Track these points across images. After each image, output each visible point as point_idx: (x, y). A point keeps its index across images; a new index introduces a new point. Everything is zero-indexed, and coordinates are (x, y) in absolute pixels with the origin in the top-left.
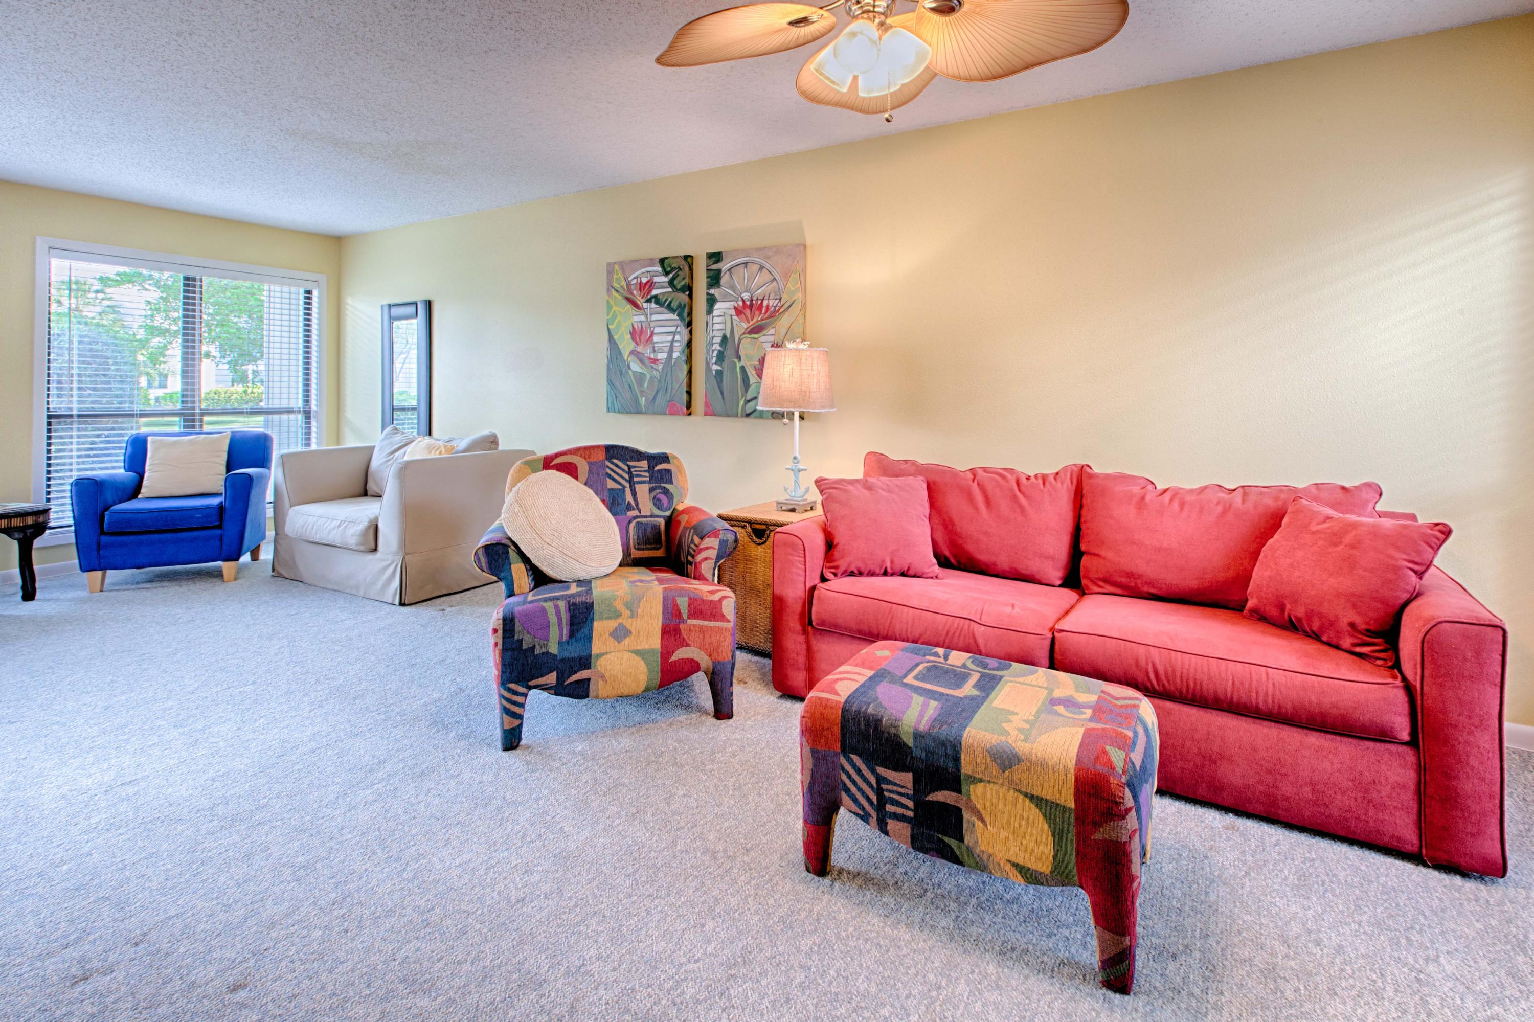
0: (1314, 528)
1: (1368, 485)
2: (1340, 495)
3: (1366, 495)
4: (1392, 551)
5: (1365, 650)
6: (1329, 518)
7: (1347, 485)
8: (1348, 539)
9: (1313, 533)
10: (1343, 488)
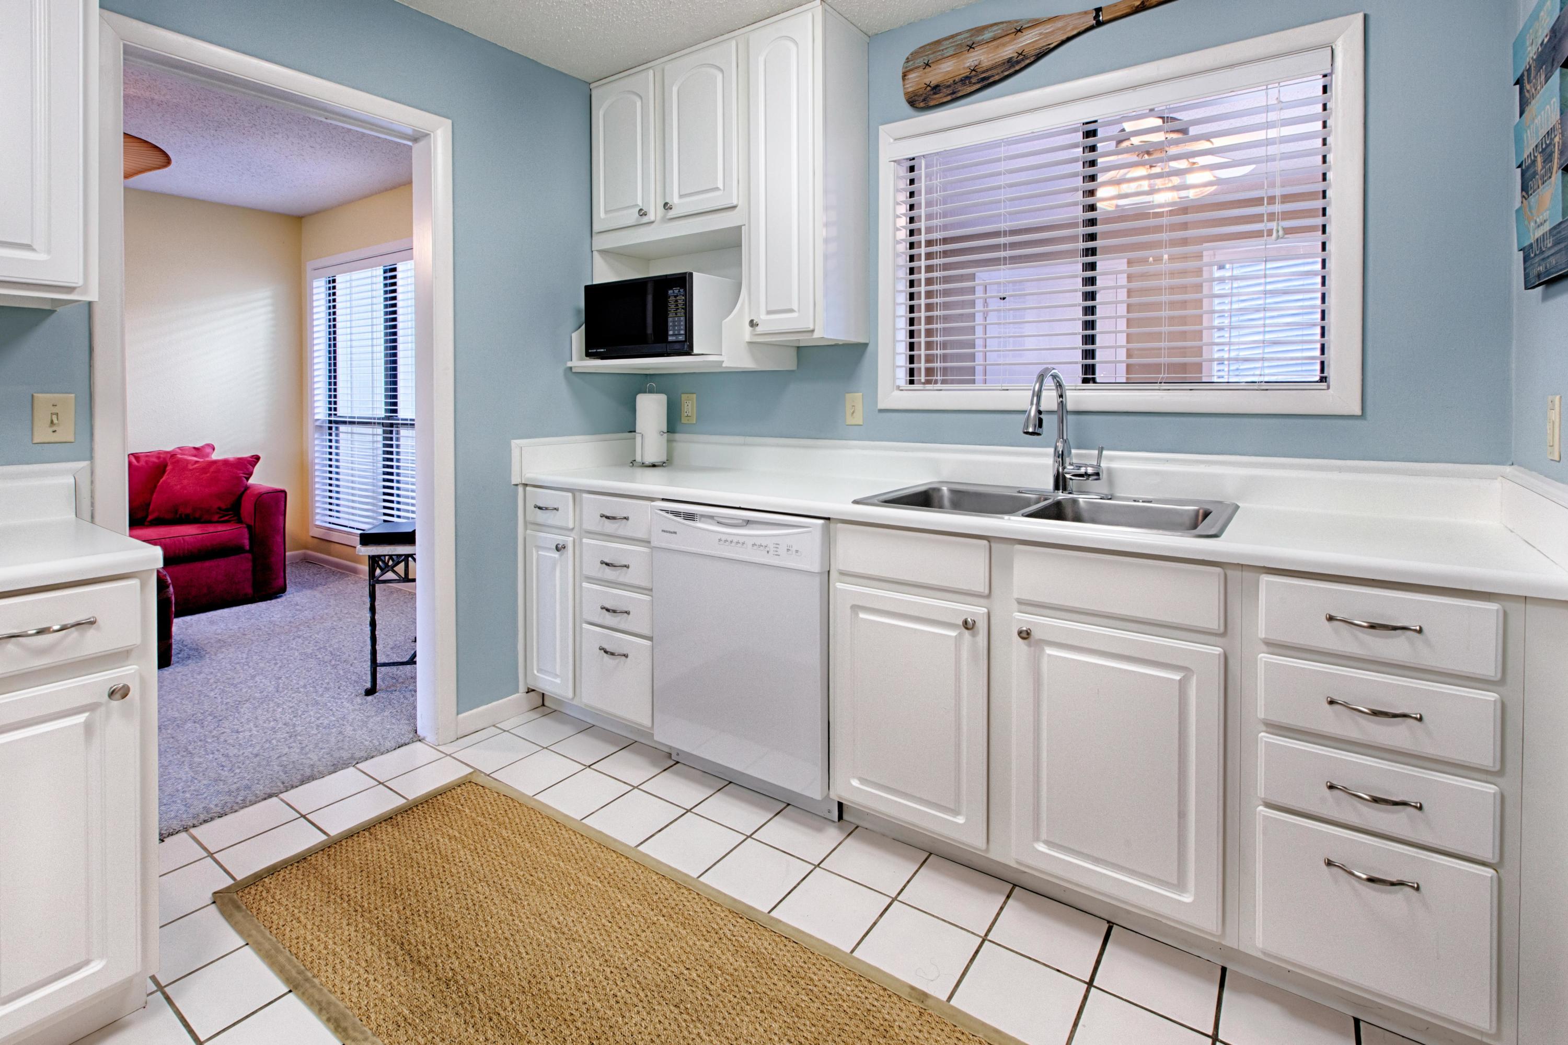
0: (190, 467)
1: (208, 445)
2: (194, 452)
3: (208, 450)
4: (235, 470)
5: (226, 518)
6: (197, 462)
7: (197, 446)
8: (212, 469)
9: (191, 470)
10: (195, 448)
